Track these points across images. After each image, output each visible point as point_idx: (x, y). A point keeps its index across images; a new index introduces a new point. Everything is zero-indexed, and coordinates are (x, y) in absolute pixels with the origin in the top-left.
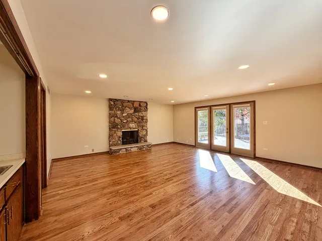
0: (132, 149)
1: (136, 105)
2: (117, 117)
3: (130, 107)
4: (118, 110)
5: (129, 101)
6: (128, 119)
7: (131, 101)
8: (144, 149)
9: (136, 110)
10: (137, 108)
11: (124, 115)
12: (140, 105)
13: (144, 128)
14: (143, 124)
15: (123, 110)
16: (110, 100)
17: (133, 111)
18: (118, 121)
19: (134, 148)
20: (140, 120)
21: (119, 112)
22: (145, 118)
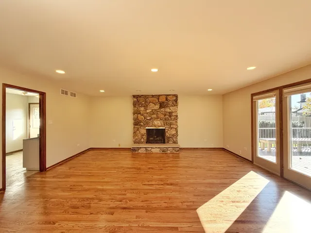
0: (152, 150)
1: (162, 99)
2: (140, 113)
3: (154, 102)
4: (142, 106)
5: (153, 96)
6: (152, 116)
7: (156, 95)
8: (169, 152)
9: (162, 105)
10: (163, 103)
11: (148, 111)
12: (167, 99)
13: (172, 126)
14: (171, 121)
15: (147, 106)
16: (134, 96)
17: (157, 107)
18: (141, 117)
19: (156, 148)
20: (167, 116)
21: (142, 109)
22: (173, 114)
